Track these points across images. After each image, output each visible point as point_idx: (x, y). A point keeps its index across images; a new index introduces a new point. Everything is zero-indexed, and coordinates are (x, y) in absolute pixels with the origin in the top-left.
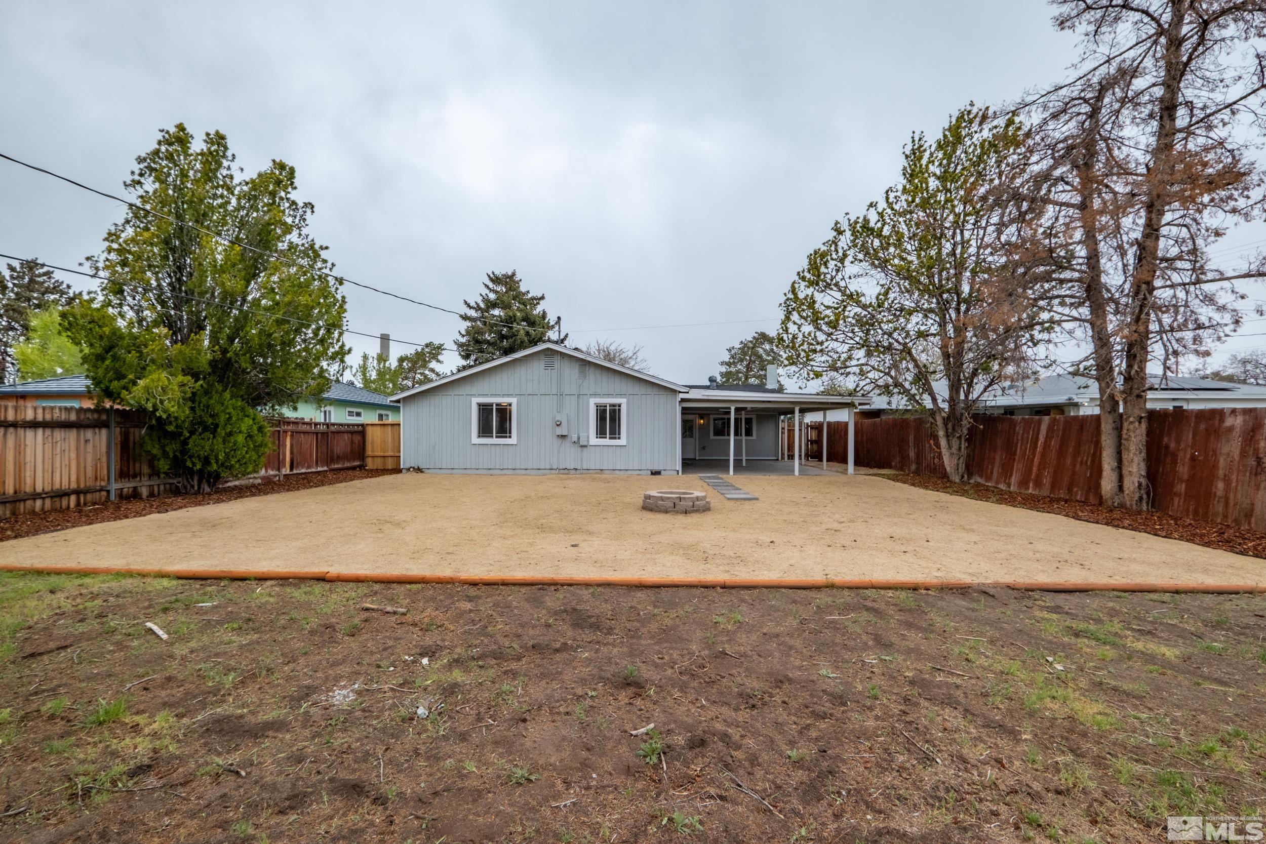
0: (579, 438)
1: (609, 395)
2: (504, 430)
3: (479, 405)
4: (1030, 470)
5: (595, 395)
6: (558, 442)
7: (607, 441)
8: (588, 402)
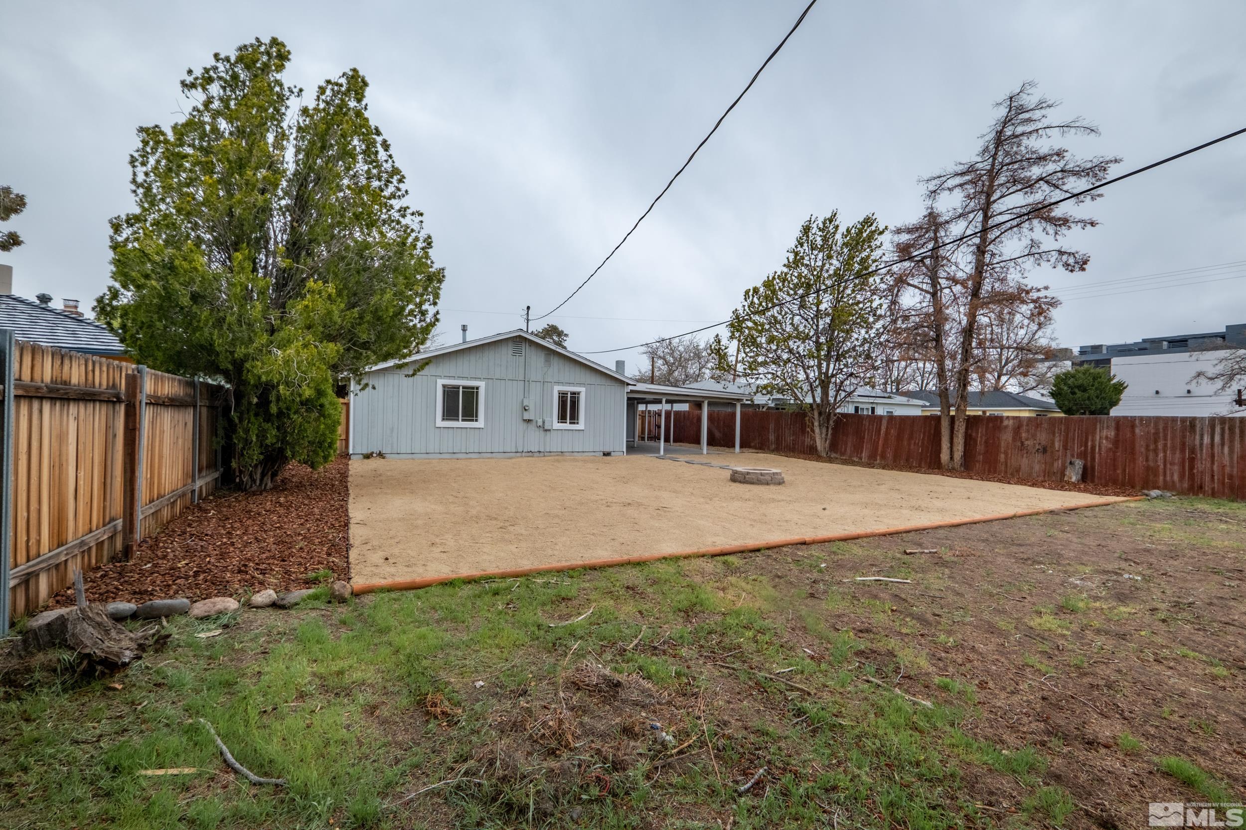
0: (544, 422)
1: (569, 384)
2: (470, 413)
3: (444, 386)
4: (877, 449)
5: (558, 383)
6: (523, 426)
7: (567, 426)
8: (552, 389)
